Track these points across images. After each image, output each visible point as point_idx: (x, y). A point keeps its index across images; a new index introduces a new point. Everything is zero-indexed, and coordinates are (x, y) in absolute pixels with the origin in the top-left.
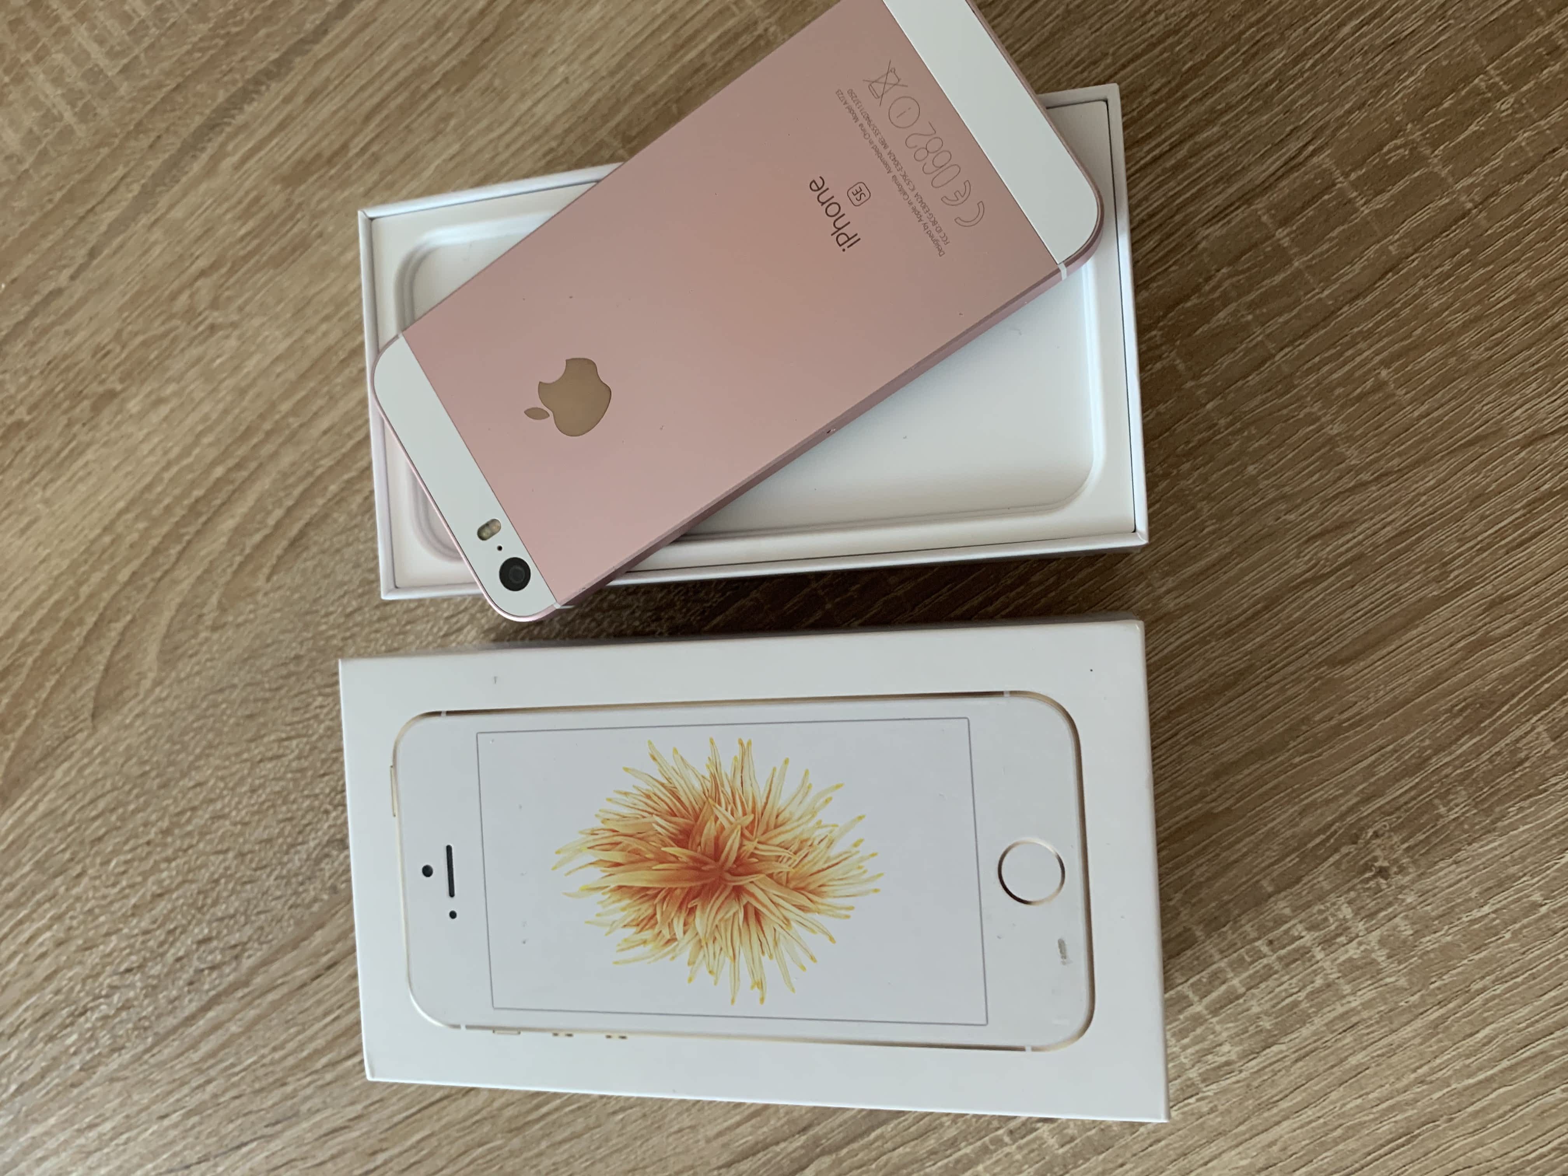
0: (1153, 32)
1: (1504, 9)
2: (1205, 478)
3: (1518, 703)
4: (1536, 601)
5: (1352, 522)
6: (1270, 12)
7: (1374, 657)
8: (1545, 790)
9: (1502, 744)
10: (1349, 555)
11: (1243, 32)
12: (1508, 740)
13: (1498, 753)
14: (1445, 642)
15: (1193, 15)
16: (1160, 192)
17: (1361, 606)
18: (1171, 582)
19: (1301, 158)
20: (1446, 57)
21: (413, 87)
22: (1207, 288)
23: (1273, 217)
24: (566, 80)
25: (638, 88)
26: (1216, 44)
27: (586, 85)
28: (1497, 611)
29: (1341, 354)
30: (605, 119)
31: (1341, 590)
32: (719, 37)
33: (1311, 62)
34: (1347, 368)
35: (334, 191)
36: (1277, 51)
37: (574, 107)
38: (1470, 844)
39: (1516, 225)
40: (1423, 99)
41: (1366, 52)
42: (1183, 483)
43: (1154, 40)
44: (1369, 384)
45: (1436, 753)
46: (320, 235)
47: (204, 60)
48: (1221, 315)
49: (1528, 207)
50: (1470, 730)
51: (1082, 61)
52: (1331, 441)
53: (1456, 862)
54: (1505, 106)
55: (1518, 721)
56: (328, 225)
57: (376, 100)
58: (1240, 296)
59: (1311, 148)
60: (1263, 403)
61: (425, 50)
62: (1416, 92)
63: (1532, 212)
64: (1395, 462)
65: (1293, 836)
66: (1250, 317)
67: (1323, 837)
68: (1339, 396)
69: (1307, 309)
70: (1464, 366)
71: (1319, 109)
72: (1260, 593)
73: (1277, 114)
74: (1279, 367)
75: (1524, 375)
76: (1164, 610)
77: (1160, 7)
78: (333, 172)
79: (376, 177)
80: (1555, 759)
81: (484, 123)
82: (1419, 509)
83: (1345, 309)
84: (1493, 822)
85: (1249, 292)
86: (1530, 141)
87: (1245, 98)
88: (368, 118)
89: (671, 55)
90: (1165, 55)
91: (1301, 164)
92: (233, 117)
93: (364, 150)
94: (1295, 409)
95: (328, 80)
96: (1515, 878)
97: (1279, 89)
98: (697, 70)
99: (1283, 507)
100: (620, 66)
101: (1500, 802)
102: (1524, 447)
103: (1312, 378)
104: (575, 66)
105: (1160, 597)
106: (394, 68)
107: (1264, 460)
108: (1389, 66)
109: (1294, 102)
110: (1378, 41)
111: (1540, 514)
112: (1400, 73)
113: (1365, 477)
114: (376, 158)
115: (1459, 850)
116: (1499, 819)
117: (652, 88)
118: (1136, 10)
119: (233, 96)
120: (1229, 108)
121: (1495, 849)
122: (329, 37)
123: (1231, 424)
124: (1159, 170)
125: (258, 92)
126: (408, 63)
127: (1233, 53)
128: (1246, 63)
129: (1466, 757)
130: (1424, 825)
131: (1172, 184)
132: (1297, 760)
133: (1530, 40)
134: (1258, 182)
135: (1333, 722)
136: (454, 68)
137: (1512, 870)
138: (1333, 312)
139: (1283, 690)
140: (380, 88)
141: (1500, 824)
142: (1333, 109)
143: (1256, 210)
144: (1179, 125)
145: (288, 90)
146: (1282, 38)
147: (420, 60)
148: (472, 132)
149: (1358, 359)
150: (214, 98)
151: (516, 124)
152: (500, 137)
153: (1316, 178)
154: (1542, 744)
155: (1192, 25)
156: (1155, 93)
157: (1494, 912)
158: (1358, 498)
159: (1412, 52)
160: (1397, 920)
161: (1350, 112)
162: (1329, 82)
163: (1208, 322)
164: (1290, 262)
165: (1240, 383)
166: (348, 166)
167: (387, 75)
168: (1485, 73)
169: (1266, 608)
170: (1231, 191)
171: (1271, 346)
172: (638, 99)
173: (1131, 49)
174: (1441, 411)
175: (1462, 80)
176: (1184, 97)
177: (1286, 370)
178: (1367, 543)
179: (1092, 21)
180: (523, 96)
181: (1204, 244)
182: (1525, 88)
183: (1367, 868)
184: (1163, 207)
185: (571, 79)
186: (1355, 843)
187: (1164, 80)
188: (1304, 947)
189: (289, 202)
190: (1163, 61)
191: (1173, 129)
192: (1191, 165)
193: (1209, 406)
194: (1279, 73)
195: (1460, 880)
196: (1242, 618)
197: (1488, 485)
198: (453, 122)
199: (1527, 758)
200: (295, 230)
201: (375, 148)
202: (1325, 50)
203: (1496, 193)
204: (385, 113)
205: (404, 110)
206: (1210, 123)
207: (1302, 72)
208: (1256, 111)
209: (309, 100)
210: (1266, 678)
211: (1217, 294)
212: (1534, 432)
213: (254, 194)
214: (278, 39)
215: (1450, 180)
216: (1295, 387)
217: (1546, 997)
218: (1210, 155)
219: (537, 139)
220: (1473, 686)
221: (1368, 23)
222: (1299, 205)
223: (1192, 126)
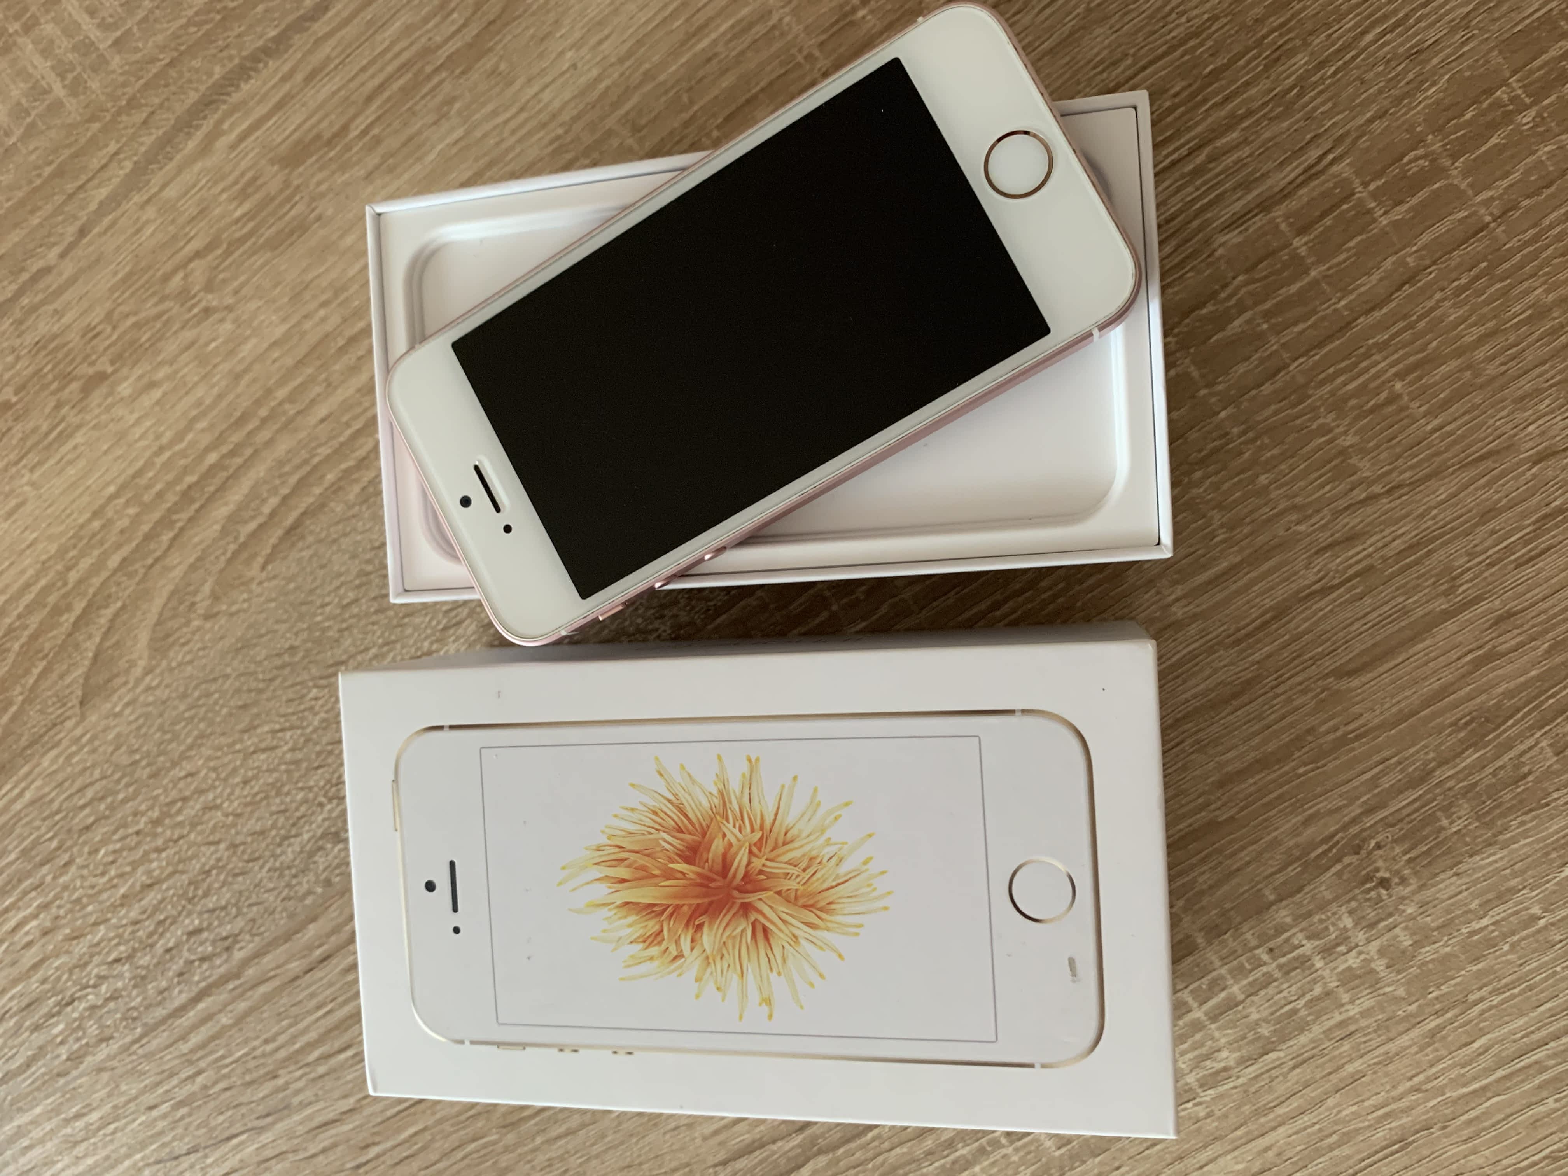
0: (1173, 34)
1: (1528, 21)
2: (1216, 487)
3: (1523, 718)
4: (1543, 617)
5: (1365, 533)
6: (1293, 16)
7: (1381, 669)
8: (1547, 805)
9: (1506, 758)
10: (1359, 567)
11: (1264, 37)
12: (1512, 754)
13: (1502, 767)
14: (1453, 655)
15: (1215, 18)
16: (1179, 196)
17: (1370, 617)
18: (1179, 591)
19: (1320, 167)
20: (1469, 67)
21: (415, 68)
22: (1223, 295)
23: (1291, 225)
24: (574, 66)
25: (648, 76)
26: (1237, 48)
27: (595, 72)
28: (1504, 627)
29: (1356, 364)
30: (615, 106)
31: (1350, 602)
32: (733, 27)
33: (1333, 69)
34: (1361, 380)
35: (333, 173)
36: (1300, 56)
37: (582, 93)
38: (1471, 856)
39: (1535, 239)
40: (1446, 110)
41: (1389, 61)
42: (1195, 491)
43: (1175, 42)
44: (1384, 395)
45: (1440, 765)
46: (319, 218)
47: (200, 34)
48: (1236, 323)
49: (1546, 222)
50: (1474, 744)
51: (1102, 62)
52: (1343, 452)
53: (1457, 874)
54: (1526, 118)
55: (1522, 736)
56: (327, 207)
57: (377, 81)
58: (1256, 304)
59: (1331, 157)
60: (1276, 413)
61: (429, 31)
62: (1438, 103)
63: (1551, 227)
64: (1407, 475)
65: (1297, 846)
66: (1265, 326)
67: (1325, 847)
68: (1353, 408)
69: (1323, 318)
70: (1479, 381)
71: (1340, 117)
72: (1268, 603)
73: (1298, 121)
74: (1293, 377)
75: (1538, 392)
76: (1173, 619)
77: (1182, 8)
78: (332, 154)
79: (377, 161)
80: (1558, 773)
81: (490, 107)
82: (1430, 523)
83: (1361, 320)
84: (1495, 836)
85: (1265, 301)
86: (1551, 155)
87: (1265, 104)
88: (369, 99)
89: (683, 44)
90: (1186, 58)
91: (1322, 172)
92: (228, 94)
93: (365, 132)
94: (1309, 420)
95: (328, 59)
96: (1514, 891)
97: (1300, 96)
98: (709, 60)
99: (1294, 517)
100: (630, 54)
101: (1503, 815)
102: (1535, 463)
103: (1328, 388)
104: (584, 51)
105: (1169, 605)
106: (397, 49)
107: (1276, 470)
108: (1411, 76)
109: (1315, 109)
110: (1401, 50)
111: (1550, 530)
112: (1422, 82)
113: (1377, 489)
114: (377, 141)
115: (1460, 862)
116: (1501, 833)
117: (662, 78)
118: (1159, 9)
119: (231, 71)
120: (1250, 113)
121: (1496, 861)
122: (330, 14)
123: (1244, 433)
124: (1177, 175)
125: (256, 70)
126: (412, 44)
127: (1255, 58)
128: (1267, 68)
129: (1471, 770)
130: (1426, 837)
131: (1190, 189)
132: (1301, 770)
133: (1553, 53)
134: (1277, 189)
135: (1339, 733)
136: (458, 51)
137: (1513, 883)
138: (1349, 323)
139: (1290, 700)
140: (382, 69)
141: (1501, 838)
142: (1354, 118)
143: (1275, 218)
144: (1199, 129)
145: (286, 68)
146: (1306, 44)
147: (423, 40)
148: (477, 116)
149: (1373, 371)
150: (210, 74)
151: (522, 110)
152: (506, 122)
153: (1335, 187)
154: (1546, 759)
155: (1214, 28)
156: (1176, 95)
157: (1493, 924)
158: (1369, 510)
159: (1435, 61)
160: (1397, 931)
161: (1370, 121)
162: (1351, 90)
163: (1223, 329)
164: (1306, 272)
165: (1254, 392)
166: (348, 148)
167: (389, 56)
168: (1508, 85)
169: (1274, 618)
170: (1249, 197)
171: (1286, 355)
172: (648, 87)
173: (1152, 50)
174: (1453, 426)
175: (1484, 92)
176: (1205, 101)
177: (1301, 380)
178: (1377, 556)
179: (1112, 21)
180: (530, 80)
181: (1220, 251)
182: (1546, 102)
183: (1368, 878)
184: (1181, 211)
185: (579, 65)
186: (1357, 853)
187: (1184, 83)
188: (1304, 955)
189: (287, 184)
190: (1184, 63)
191: (1193, 133)
192: (1211, 170)
193: (1223, 414)
194: (1301, 78)
195: (1460, 892)
196: (1251, 628)
197: (1500, 500)
198: (457, 106)
199: (1530, 772)
200: (293, 213)
201: (376, 131)
202: (1348, 57)
203: (1515, 208)
204: (387, 94)
205: (406, 92)
206: (1230, 128)
207: (1323, 79)
208: (1277, 117)
209: (310, 78)
210: (1272, 688)
211: (1233, 301)
212: (1546, 448)
213: (249, 175)
214: (276, 15)
215: (1470, 192)
216: (1310, 397)
217: (1542, 1009)
218: (1229, 160)
219: (544, 126)
220: (1478, 700)
221: (1391, 31)
222: (1318, 213)
223: (1213, 130)
